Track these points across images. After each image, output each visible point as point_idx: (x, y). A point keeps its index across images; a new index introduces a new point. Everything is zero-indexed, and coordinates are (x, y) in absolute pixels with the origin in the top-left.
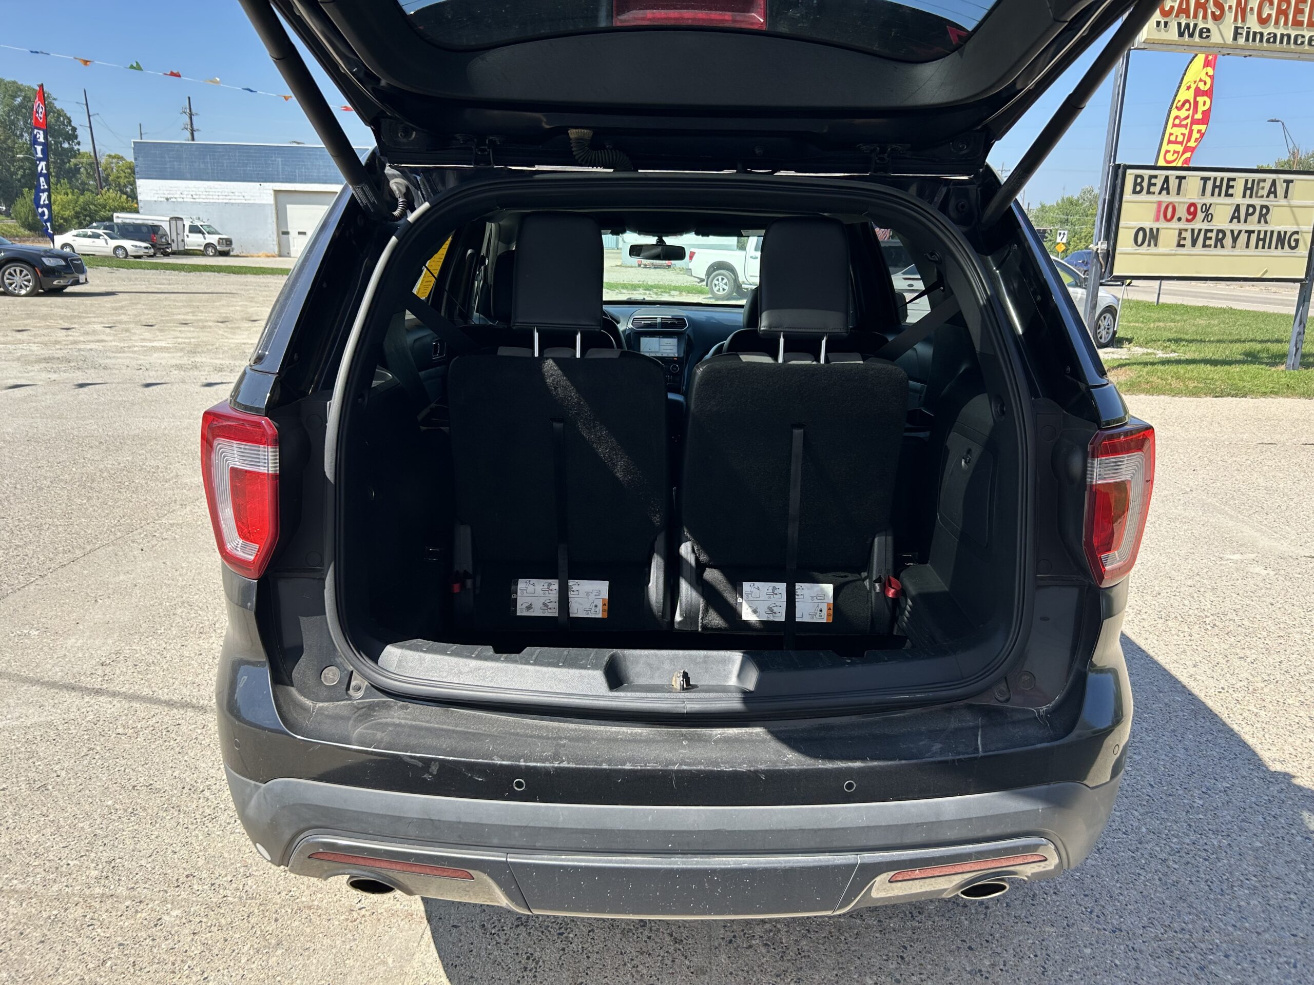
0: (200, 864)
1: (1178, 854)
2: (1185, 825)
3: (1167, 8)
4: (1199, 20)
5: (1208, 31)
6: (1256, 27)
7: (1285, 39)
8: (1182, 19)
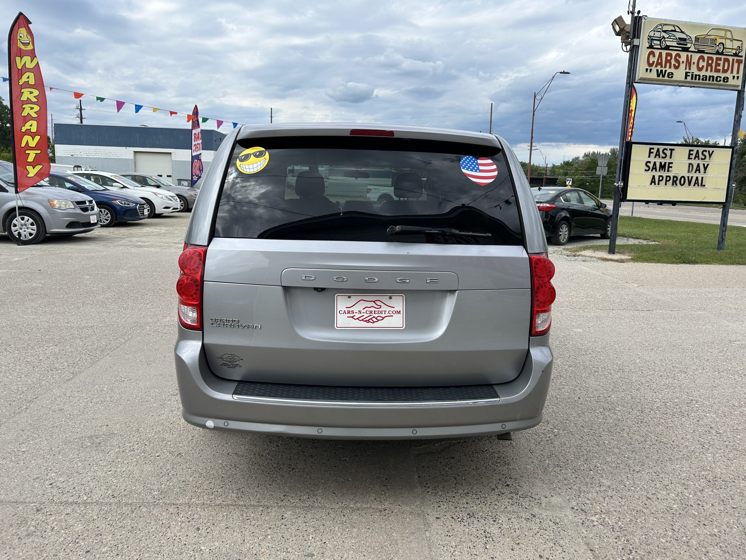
3: (651, 62)
4: (667, 68)
5: (672, 74)
6: (696, 72)
7: (711, 78)
8: (659, 68)
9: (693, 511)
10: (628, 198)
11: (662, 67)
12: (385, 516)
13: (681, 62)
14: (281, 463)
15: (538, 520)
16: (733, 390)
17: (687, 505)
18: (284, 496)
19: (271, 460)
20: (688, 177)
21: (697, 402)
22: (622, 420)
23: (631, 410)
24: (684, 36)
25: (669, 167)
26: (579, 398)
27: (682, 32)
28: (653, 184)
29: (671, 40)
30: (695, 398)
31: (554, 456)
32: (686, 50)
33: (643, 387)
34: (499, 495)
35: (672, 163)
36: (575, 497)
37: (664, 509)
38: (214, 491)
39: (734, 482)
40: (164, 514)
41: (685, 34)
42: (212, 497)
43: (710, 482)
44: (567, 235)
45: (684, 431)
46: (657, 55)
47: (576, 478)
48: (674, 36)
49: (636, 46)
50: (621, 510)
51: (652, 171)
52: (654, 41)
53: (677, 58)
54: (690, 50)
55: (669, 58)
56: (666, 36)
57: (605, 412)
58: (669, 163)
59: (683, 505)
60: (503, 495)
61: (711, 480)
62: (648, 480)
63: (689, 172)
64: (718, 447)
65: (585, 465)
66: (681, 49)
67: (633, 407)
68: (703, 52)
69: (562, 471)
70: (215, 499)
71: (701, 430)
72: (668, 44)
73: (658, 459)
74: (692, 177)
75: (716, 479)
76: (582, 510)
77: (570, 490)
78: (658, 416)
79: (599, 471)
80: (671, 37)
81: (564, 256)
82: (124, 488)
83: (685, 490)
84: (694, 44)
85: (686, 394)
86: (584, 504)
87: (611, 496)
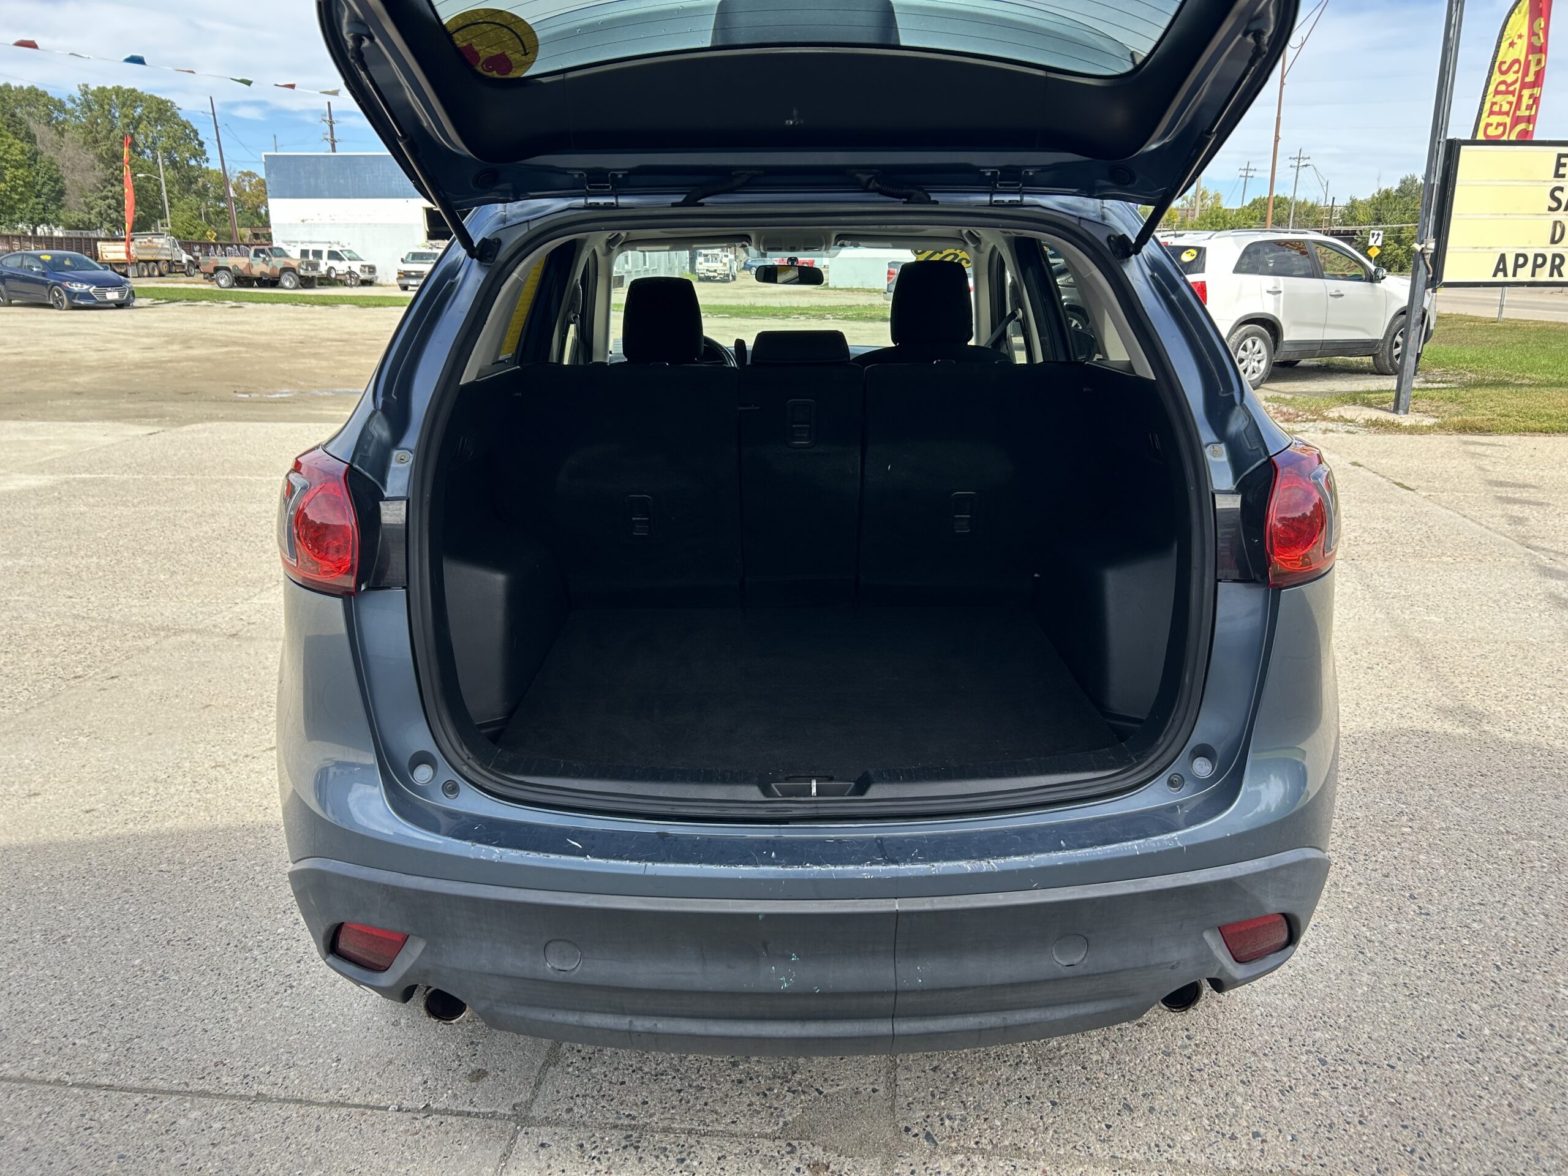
0: (234, 1047)
1: (1535, 1069)
2: (1545, 1026)
9: (1230, 1155)
10: (1446, 279)
14: (272, 970)
15: (796, 1163)
16: (1530, 785)
17: (1223, 1135)
18: (216, 1065)
19: (256, 960)
21: (1411, 820)
34: (740, 1082)
36: (933, 1095)
38: (67, 1042)
39: (1393, 1067)
42: (52, 1059)
43: (1323, 1062)
45: (1333, 905)
59: (1212, 1134)
60: (749, 1084)
61: (1329, 1059)
64: (1400, 957)
70: (54, 1067)
71: (1378, 904)
75: (1346, 1056)
76: (926, 1137)
83: (1241, 1089)
86: (942, 1119)
87: (1028, 1098)
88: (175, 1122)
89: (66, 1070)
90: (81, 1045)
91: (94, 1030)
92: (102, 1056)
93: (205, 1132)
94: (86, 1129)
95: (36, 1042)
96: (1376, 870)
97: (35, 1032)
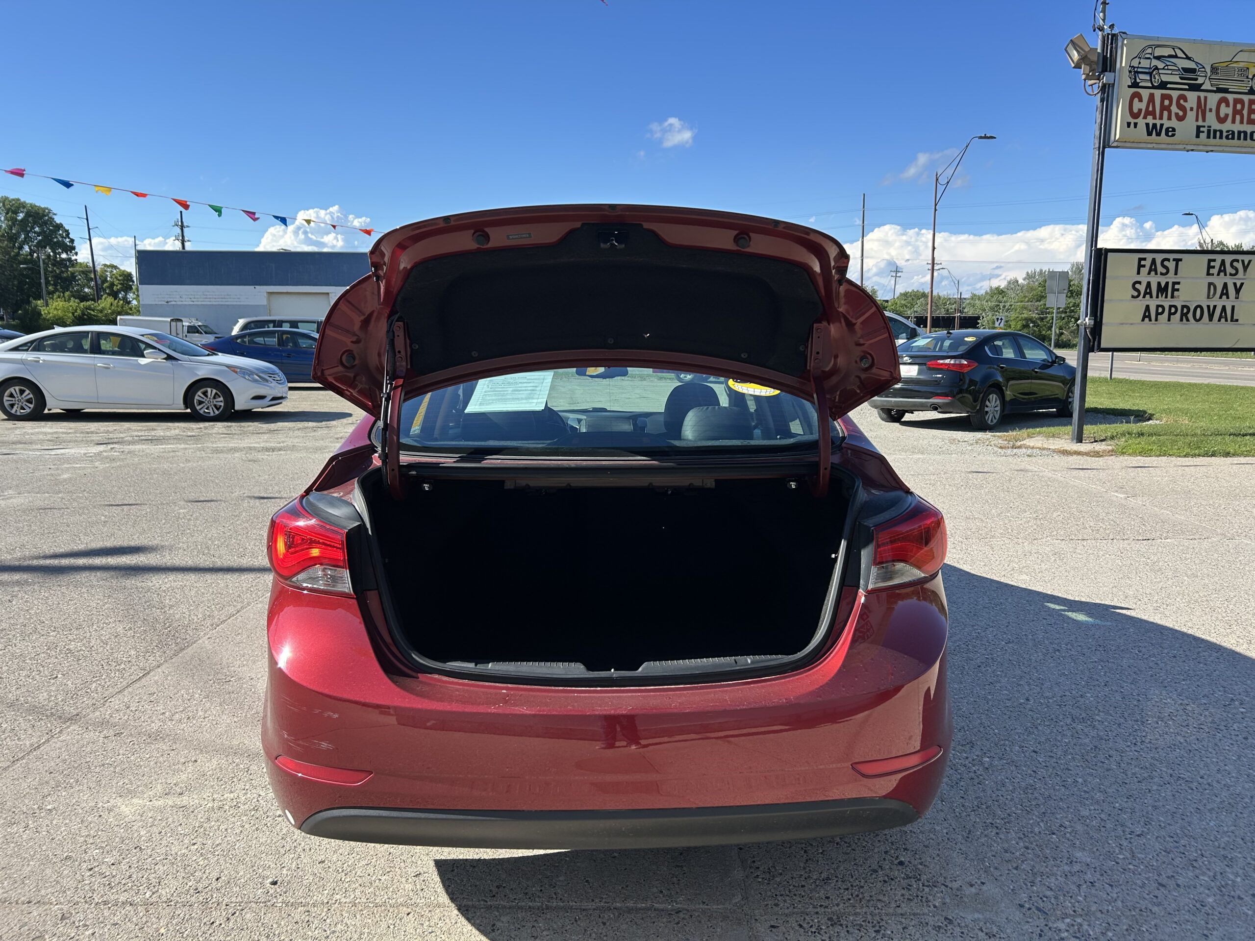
3: (1135, 110)
4: (1165, 121)
5: (1174, 130)
6: (1216, 126)
7: (1242, 135)
8: (1150, 120)
10: (1103, 346)
11: (1155, 118)
12: (678, 923)
13: (1188, 109)
15: (958, 929)
18: (498, 887)
20: (1208, 307)
21: (1241, 704)
22: (1107, 738)
23: (1122, 720)
24: (1192, 65)
25: (1174, 290)
26: (1028, 700)
27: (1188, 58)
28: (1147, 320)
29: (1170, 72)
30: (1238, 697)
31: (984, 807)
32: (1196, 88)
33: (1143, 678)
34: (885, 881)
35: (1179, 283)
36: (1026, 885)
37: (1191, 906)
38: (373, 879)
40: (282, 923)
41: (1193, 61)
42: (370, 890)
44: (999, 412)
45: (1222, 758)
46: (1145, 98)
47: (1027, 848)
48: (1175, 65)
49: (1109, 84)
50: (1110, 908)
51: (1144, 297)
52: (1140, 75)
53: (1182, 102)
54: (1202, 88)
55: (1167, 102)
56: (1160, 65)
57: (1074, 725)
58: (1174, 284)
59: (1226, 897)
60: (893, 883)
62: (1159, 850)
63: (1208, 298)
65: (1042, 824)
66: (1187, 87)
67: (1126, 715)
68: (1226, 91)
69: (1000, 836)
72: (1165, 78)
73: (1175, 810)
74: (1215, 307)
76: (1038, 909)
77: (1015, 872)
78: (1172, 730)
79: (1068, 835)
80: (1169, 67)
81: (996, 449)
82: (216, 875)
84: (1209, 79)
85: (1221, 689)
86: (1041, 898)
87: (1091, 883)
88: (494, 925)
89: (386, 897)
90: (385, 880)
91: (388, 870)
92: (407, 886)
93: (521, 929)
94: (430, 933)
95: (348, 880)
96: (1238, 735)
97: (343, 874)
